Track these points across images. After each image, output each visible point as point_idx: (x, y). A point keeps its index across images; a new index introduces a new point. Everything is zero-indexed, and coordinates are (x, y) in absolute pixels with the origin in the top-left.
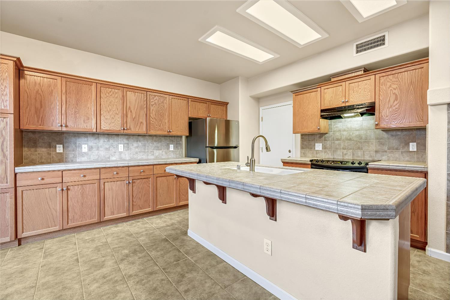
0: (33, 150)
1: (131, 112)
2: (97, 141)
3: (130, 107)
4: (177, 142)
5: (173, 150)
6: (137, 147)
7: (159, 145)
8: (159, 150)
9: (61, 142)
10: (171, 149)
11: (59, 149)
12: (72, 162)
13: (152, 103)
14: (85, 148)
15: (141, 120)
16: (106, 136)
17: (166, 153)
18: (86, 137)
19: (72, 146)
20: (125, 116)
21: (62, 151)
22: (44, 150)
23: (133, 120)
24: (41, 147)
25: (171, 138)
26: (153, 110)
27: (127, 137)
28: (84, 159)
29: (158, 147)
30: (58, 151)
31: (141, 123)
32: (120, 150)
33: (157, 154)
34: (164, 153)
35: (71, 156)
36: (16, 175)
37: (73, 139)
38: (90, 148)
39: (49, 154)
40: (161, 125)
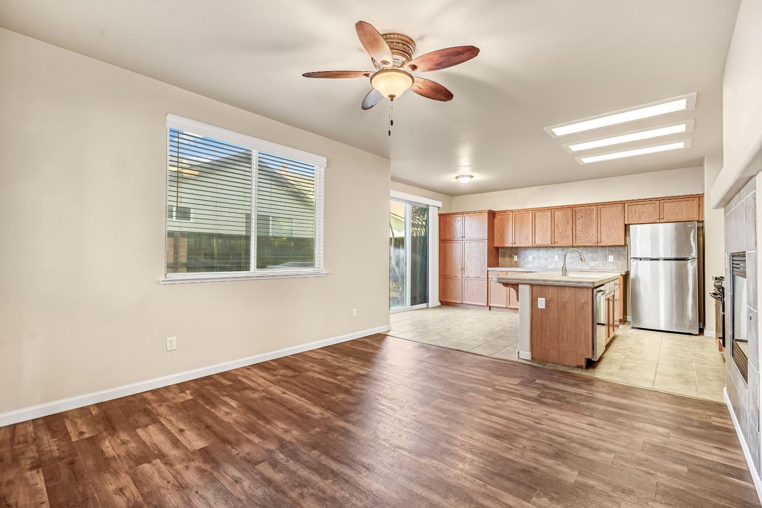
0: (503, 258)
1: (558, 228)
2: (538, 253)
3: (557, 225)
4: (619, 252)
5: (612, 260)
6: (571, 258)
7: (595, 255)
8: (594, 260)
9: (516, 254)
10: (610, 260)
11: (516, 258)
12: (522, 267)
13: (578, 217)
14: (530, 258)
15: (567, 234)
16: (545, 248)
17: (604, 265)
18: (531, 250)
19: (522, 257)
20: (553, 232)
21: (517, 260)
22: (508, 259)
23: (560, 234)
24: (507, 257)
25: (610, 248)
26: (579, 223)
27: (562, 249)
28: (530, 266)
29: (594, 258)
30: (515, 260)
31: (568, 236)
32: (555, 260)
33: (592, 265)
34: (601, 264)
35: (522, 263)
36: (488, 271)
37: (523, 252)
38: (534, 258)
39: (511, 262)
40: (588, 236)
